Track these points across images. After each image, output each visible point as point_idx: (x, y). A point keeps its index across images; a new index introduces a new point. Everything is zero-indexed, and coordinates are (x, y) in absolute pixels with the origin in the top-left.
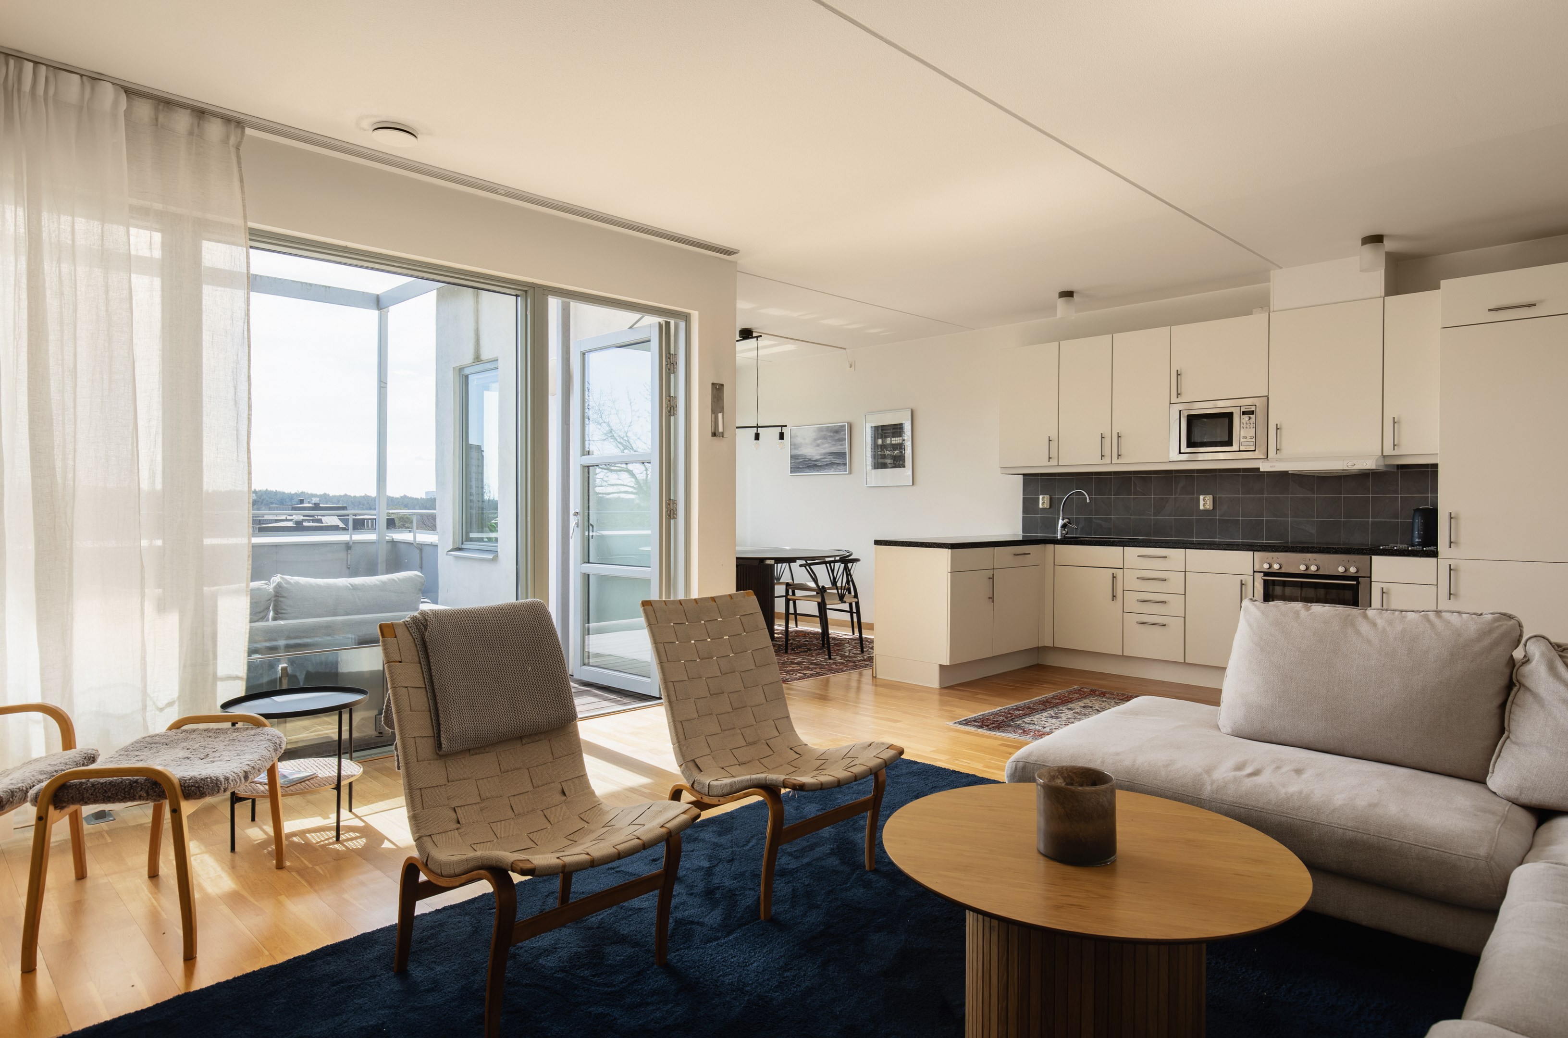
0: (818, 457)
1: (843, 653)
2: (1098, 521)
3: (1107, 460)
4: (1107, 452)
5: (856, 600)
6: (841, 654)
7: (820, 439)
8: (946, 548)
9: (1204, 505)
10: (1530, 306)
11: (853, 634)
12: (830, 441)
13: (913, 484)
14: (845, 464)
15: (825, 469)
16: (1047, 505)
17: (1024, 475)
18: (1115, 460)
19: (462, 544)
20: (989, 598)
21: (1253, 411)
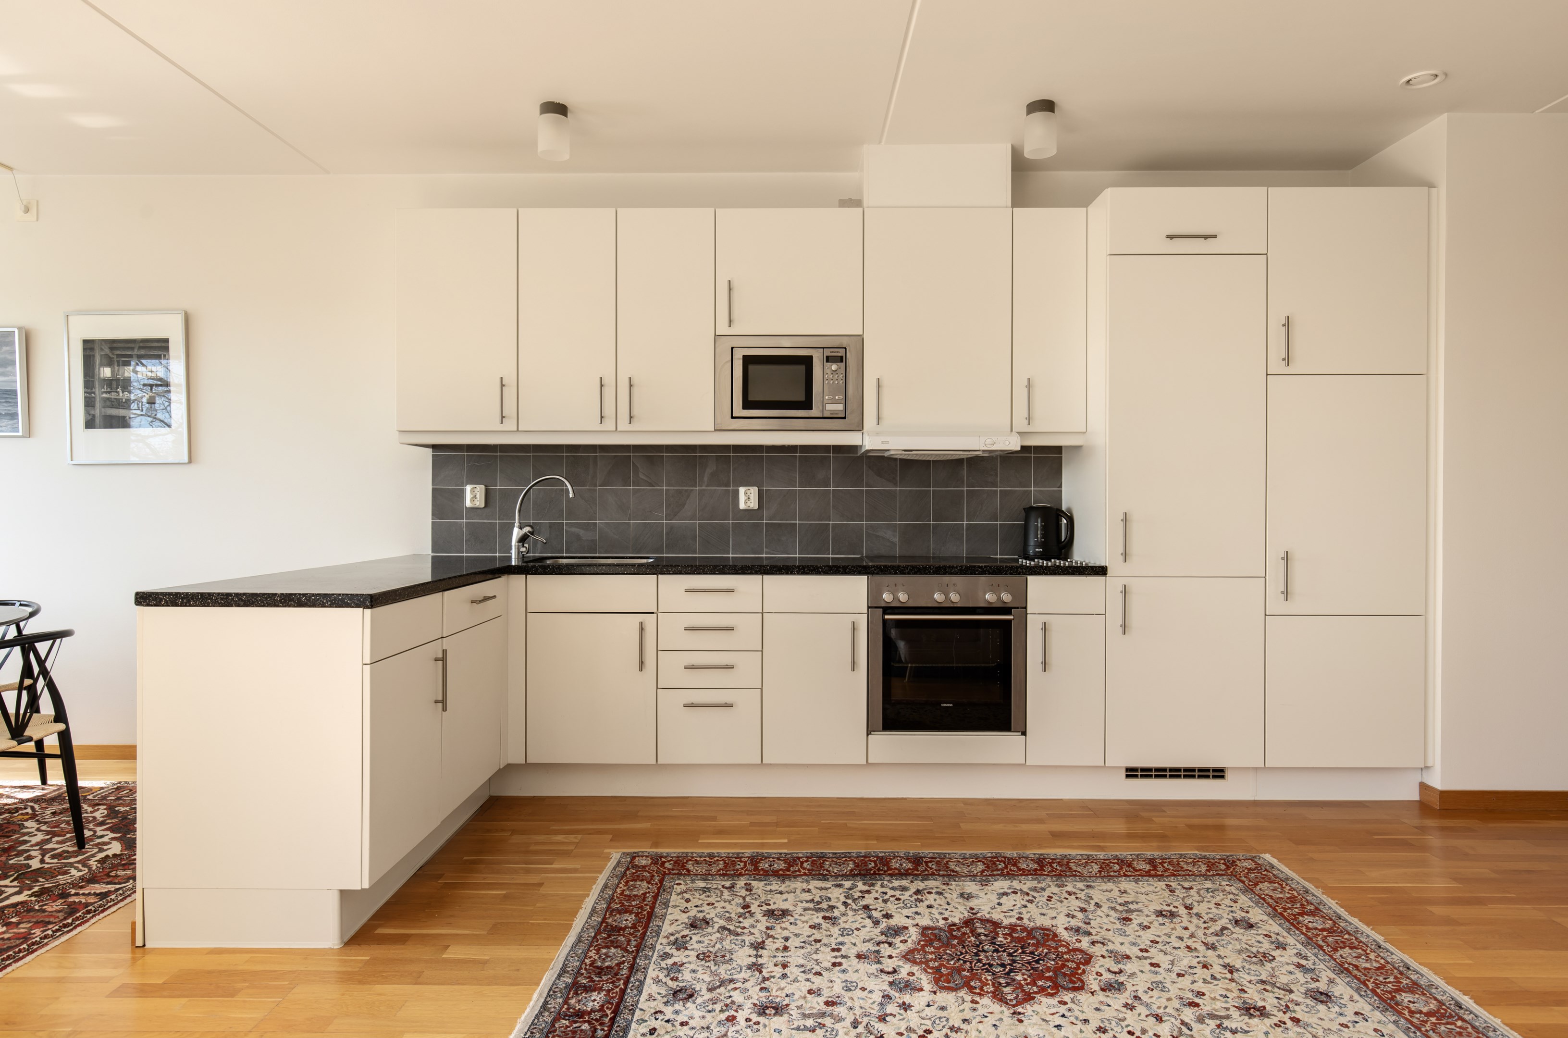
1: (21, 860)
2: (574, 529)
3: (609, 425)
4: (609, 410)
5: (61, 727)
6: (16, 867)
8: (358, 606)
9: (746, 503)
10: (1206, 237)
11: (44, 781)
13: (190, 461)
14: (14, 416)
16: (480, 503)
17: (435, 447)
18: (623, 425)
20: (436, 702)
21: (842, 357)
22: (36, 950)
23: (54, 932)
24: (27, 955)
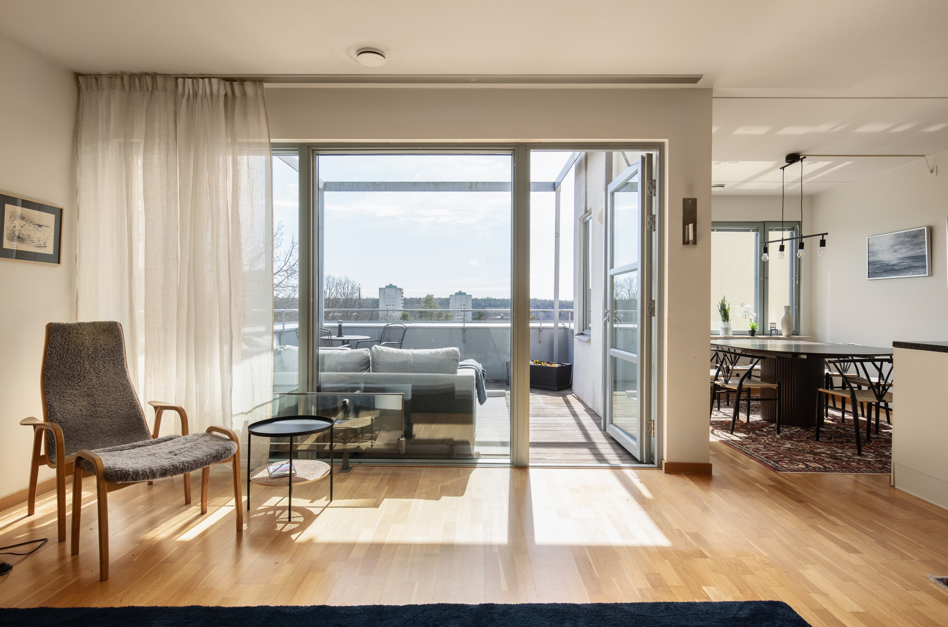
0: (896, 262)
7: (897, 244)
12: (908, 246)
14: (924, 267)
15: (903, 272)
19: (583, 331)
22: (858, 472)
23: (869, 471)
24: (855, 472)
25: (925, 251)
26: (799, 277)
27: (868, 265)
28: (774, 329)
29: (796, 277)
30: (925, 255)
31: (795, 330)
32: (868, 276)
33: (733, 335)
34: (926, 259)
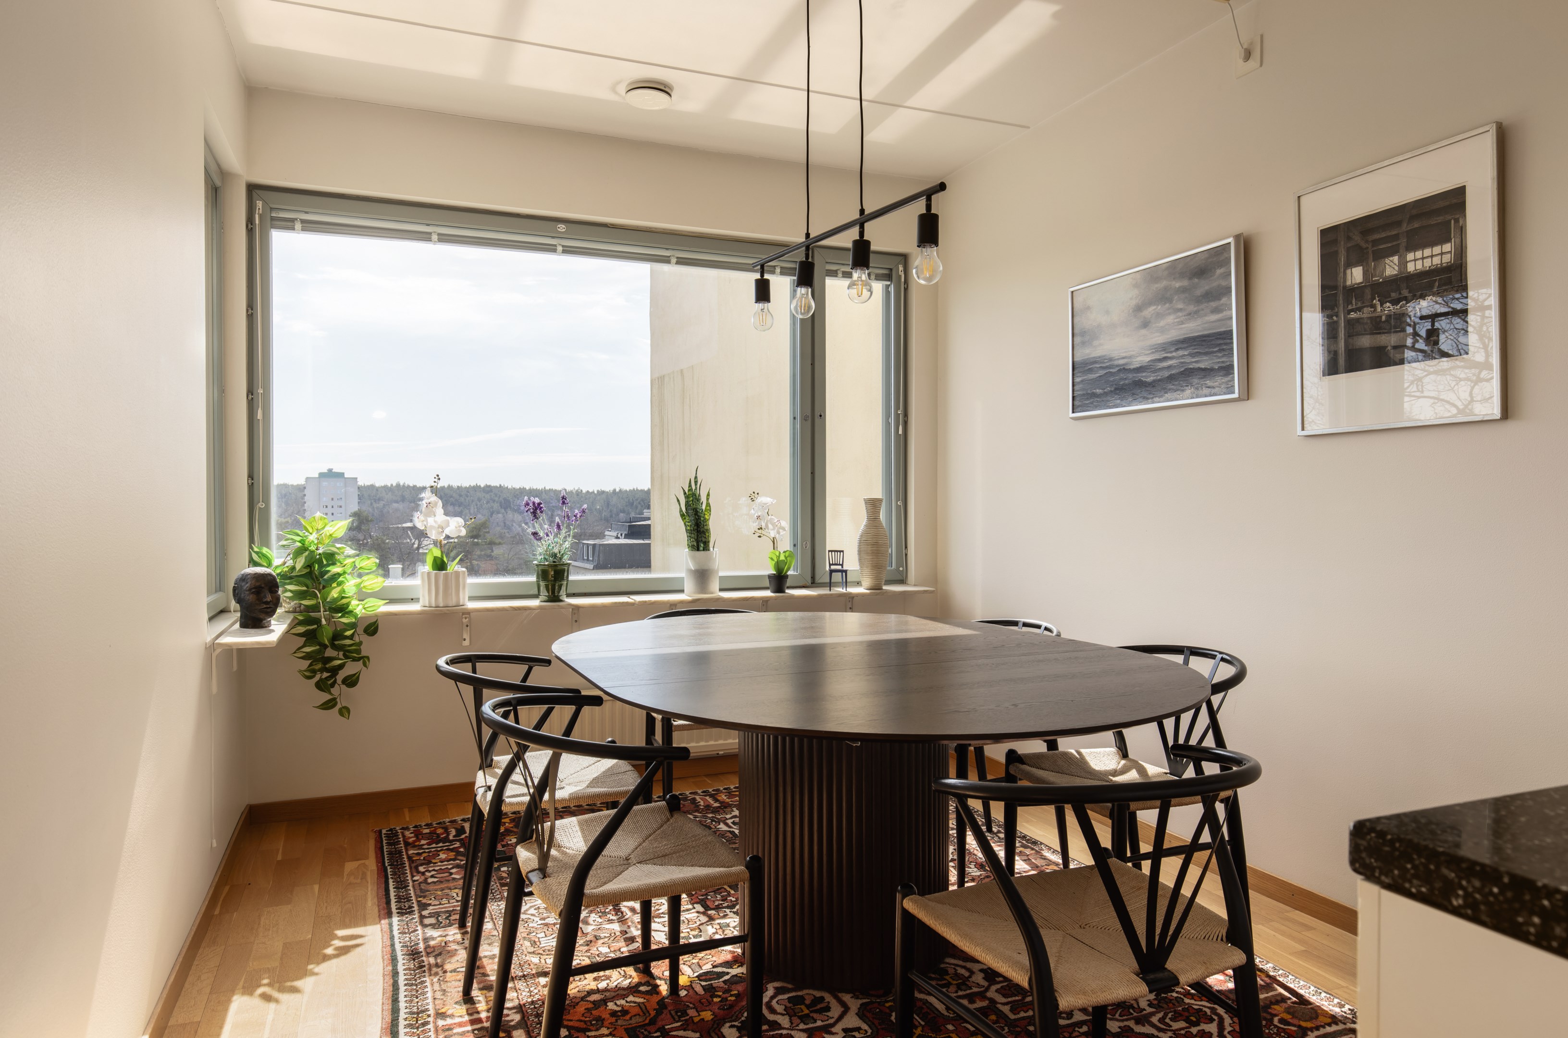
13: (1506, 413)
25: (1231, 318)
26: (906, 414)
27: (1073, 375)
28: (839, 567)
29: (897, 416)
30: (1231, 331)
31: (897, 569)
32: (1073, 405)
33: (721, 590)
34: (1232, 343)
